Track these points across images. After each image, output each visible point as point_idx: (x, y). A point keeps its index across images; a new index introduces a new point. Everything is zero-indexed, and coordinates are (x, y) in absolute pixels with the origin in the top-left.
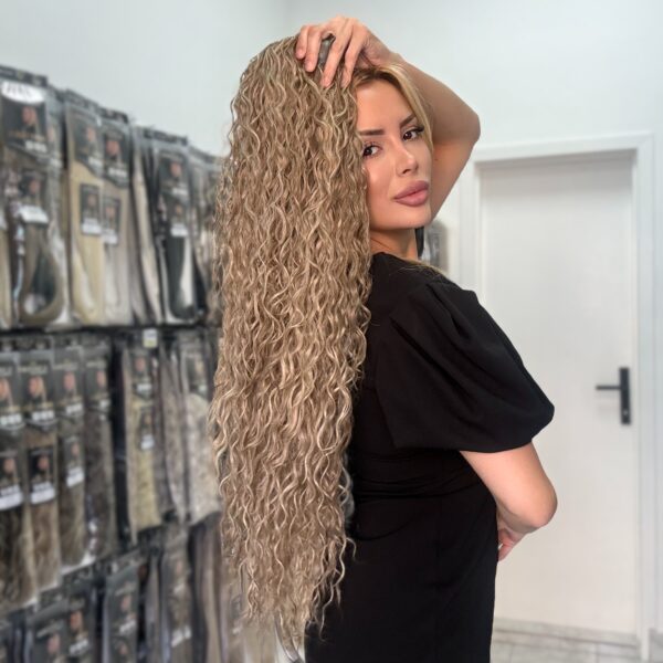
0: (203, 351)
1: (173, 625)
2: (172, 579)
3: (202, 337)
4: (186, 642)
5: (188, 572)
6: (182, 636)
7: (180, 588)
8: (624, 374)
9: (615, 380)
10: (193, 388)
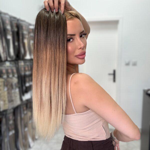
0: (16, 67)
1: (9, 130)
2: (9, 120)
3: (15, 63)
4: (13, 134)
5: (13, 118)
6: (12, 133)
7: (11, 122)
8: (114, 71)
9: (112, 72)
10: (13, 76)
